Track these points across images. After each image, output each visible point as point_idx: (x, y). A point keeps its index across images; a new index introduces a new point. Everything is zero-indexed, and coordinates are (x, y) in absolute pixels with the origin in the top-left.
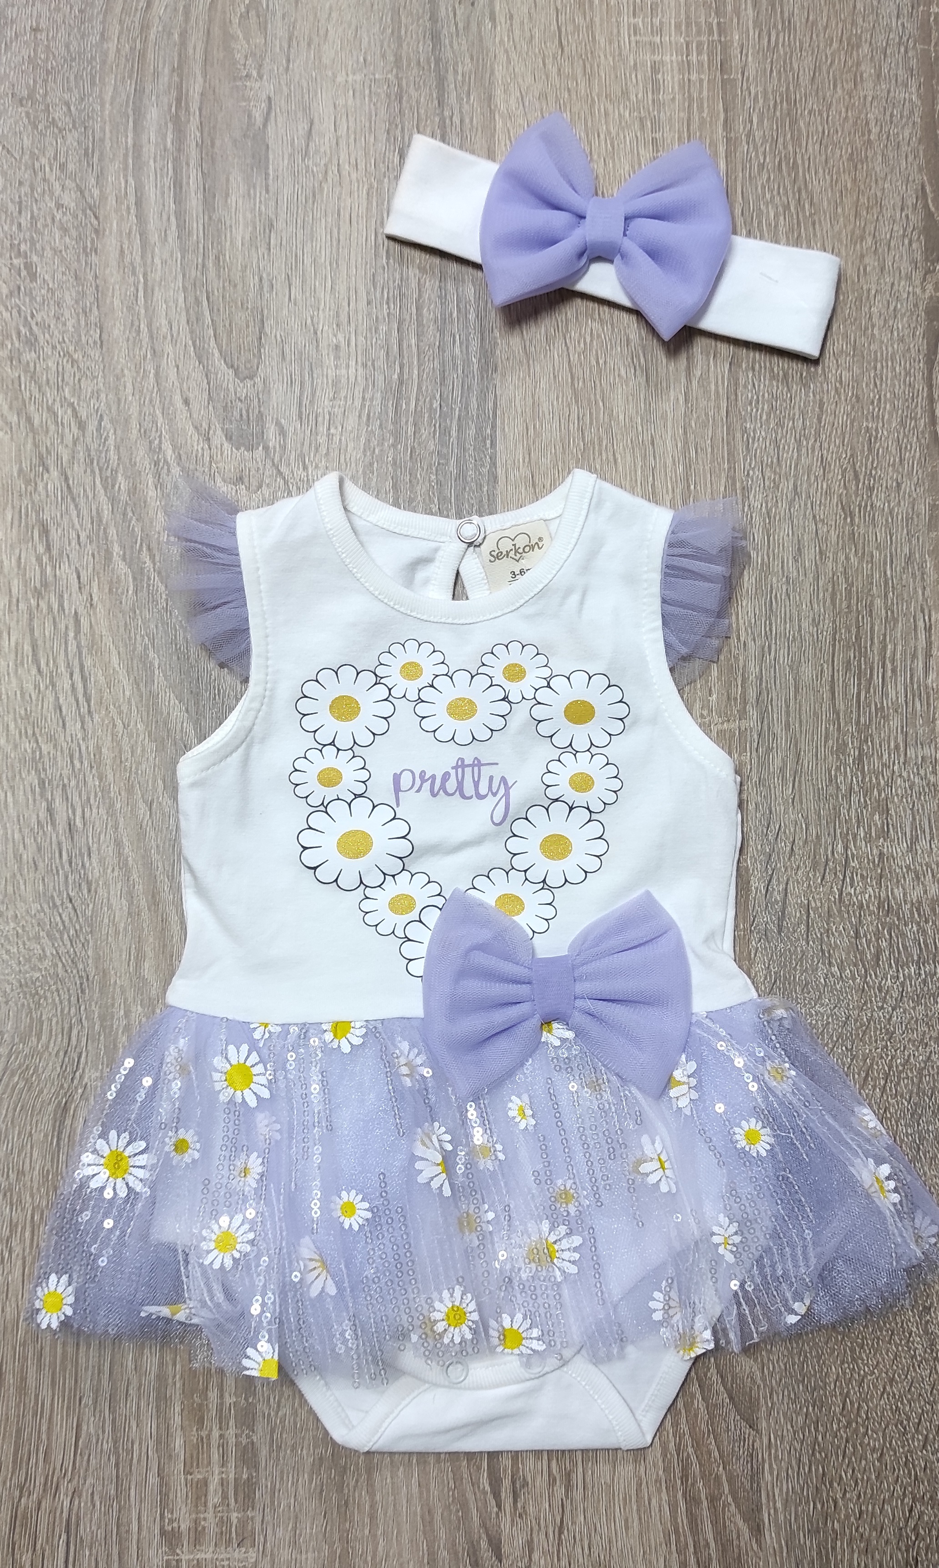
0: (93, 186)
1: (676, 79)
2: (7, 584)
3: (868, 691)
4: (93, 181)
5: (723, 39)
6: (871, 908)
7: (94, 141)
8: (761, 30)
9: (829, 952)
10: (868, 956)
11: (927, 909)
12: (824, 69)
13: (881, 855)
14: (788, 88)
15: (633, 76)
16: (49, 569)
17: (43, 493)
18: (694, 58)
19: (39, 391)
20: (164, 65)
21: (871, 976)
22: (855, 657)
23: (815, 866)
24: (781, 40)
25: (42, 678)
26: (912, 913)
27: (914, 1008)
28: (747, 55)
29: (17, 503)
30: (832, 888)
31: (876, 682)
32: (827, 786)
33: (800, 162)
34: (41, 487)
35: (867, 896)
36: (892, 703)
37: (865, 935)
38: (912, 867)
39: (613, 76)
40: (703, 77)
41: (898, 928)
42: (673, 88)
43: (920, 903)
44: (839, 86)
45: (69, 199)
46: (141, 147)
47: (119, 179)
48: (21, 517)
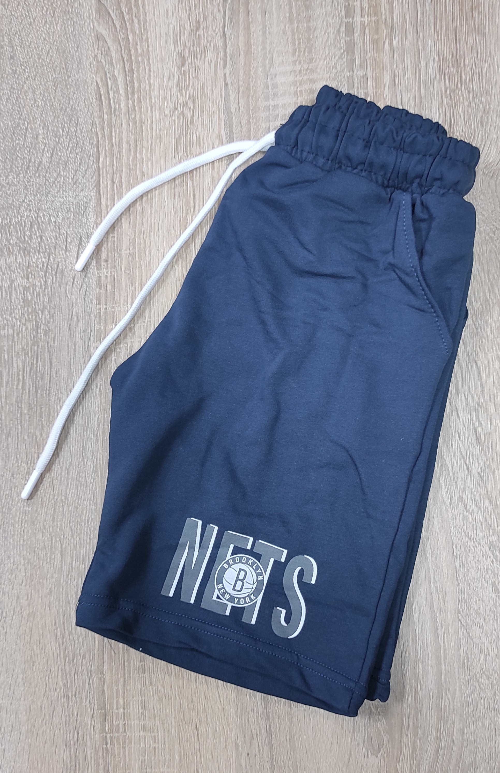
0: (463, 639)
1: (131, 709)
2: (497, 409)
3: (32, 364)
4: (463, 642)
5: (105, 734)
6: (34, 251)
7: (464, 667)
8: (83, 740)
9: (56, 228)
10: (36, 226)
11: (5, 252)
12: (47, 717)
13: (28, 279)
14: (68, 705)
15: (156, 711)
16: (475, 419)
17: (480, 461)
18: (121, 722)
19: (486, 519)
20: (426, 714)
21: (35, 217)
22: (39, 381)
23: (62, 271)
24: (71, 735)
25: (474, 359)
26: (13, 249)
27: (13, 201)
28: (91, 725)
29: (494, 454)
30: (54, 261)
31: (28, 369)
32: (55, 313)
33: (62, 660)
34: (482, 464)
35: (36, 257)
36: (20, 358)
37: (37, 237)
38: (12, 273)
39: (168, 711)
40: (116, 711)
41: (20, 241)
42: (133, 705)
43: (9, 255)
44: (39, 707)
45: (476, 631)
46: (436, 664)
47: (448, 645)
48: (492, 447)
